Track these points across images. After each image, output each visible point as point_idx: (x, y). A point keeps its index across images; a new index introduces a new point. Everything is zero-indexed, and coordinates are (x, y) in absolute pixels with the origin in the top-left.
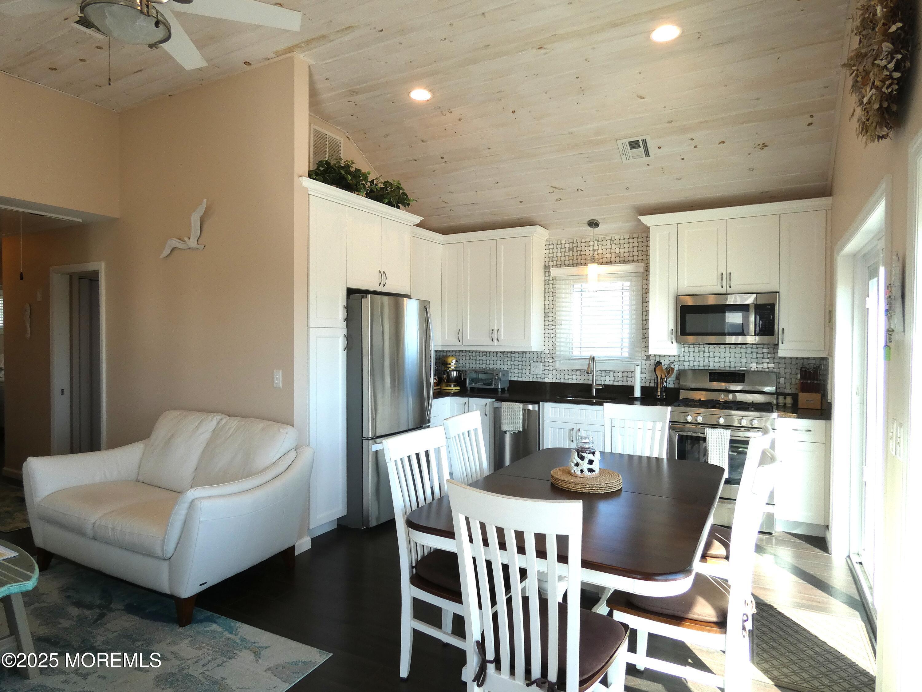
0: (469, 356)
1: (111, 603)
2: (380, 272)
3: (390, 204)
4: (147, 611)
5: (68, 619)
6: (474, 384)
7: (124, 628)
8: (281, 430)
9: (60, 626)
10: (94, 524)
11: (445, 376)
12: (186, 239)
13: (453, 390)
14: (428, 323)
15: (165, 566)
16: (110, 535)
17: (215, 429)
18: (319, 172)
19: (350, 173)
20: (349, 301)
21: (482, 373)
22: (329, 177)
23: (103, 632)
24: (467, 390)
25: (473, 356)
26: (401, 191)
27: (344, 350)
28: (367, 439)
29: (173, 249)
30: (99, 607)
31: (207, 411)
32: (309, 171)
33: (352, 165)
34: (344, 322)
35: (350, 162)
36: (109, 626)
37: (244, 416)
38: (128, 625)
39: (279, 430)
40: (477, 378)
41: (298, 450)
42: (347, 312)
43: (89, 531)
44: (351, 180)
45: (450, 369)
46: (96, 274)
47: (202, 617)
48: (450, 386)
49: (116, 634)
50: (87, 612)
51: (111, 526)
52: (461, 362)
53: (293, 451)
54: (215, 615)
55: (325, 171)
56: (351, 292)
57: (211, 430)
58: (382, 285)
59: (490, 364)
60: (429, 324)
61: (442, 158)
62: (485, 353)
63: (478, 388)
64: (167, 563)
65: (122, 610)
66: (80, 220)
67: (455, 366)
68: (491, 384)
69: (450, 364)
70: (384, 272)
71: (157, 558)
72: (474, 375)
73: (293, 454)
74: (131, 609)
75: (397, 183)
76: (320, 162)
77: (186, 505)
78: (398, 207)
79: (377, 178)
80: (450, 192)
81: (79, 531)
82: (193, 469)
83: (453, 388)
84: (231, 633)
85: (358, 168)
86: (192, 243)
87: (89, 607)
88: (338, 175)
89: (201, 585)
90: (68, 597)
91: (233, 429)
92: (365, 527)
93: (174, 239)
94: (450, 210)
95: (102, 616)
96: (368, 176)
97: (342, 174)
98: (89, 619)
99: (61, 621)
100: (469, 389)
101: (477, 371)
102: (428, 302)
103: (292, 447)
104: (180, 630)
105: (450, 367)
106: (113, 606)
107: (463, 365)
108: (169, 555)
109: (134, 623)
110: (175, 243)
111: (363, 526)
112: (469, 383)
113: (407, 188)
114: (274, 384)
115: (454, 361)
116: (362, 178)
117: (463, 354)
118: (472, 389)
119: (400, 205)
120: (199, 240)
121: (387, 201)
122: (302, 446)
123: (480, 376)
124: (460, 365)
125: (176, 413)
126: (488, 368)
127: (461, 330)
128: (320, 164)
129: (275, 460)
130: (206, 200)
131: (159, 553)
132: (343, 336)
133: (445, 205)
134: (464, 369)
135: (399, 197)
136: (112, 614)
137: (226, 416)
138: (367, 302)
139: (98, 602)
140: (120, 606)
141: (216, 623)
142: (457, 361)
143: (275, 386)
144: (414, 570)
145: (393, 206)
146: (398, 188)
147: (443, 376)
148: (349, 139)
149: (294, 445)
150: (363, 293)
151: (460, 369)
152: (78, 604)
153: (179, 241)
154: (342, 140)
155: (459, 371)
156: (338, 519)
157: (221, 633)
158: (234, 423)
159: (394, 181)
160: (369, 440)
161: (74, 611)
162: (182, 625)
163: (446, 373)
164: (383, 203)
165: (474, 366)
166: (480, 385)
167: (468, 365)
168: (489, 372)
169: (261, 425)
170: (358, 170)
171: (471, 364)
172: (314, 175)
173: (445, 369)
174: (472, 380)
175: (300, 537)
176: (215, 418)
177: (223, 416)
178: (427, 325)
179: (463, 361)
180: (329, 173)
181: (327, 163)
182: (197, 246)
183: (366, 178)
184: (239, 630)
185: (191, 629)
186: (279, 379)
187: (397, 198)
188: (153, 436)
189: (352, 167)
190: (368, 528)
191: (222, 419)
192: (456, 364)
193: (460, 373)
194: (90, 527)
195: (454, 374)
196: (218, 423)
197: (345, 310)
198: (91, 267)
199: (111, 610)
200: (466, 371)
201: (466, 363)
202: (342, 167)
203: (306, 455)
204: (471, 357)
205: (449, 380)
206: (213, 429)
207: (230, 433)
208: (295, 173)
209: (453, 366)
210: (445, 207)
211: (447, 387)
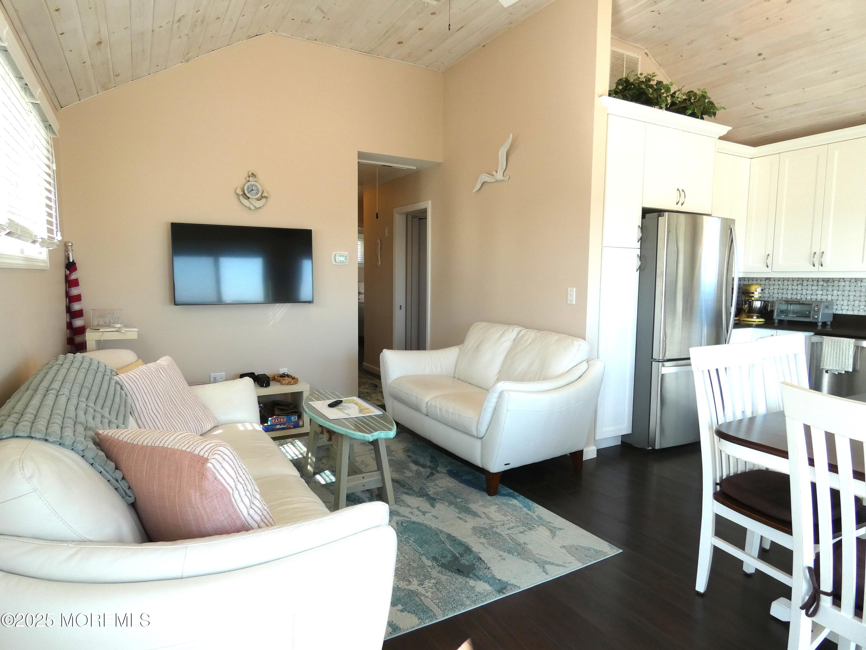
0: (779, 285)
1: (437, 467)
2: (678, 190)
3: (693, 115)
4: (463, 478)
5: (410, 471)
6: (783, 316)
7: (447, 486)
8: (575, 342)
9: (405, 475)
10: (427, 403)
11: (746, 306)
12: (494, 173)
13: (755, 321)
14: (731, 244)
15: (478, 443)
16: (438, 413)
17: (515, 339)
18: (619, 90)
19: (651, 86)
20: (644, 220)
21: (796, 304)
22: (629, 95)
23: (434, 485)
24: (774, 323)
25: (783, 285)
26: (707, 100)
27: (637, 271)
28: (658, 361)
29: (484, 182)
30: (430, 467)
31: (509, 323)
32: (609, 91)
33: (653, 78)
34: (638, 242)
35: (651, 75)
36: (437, 482)
37: (539, 329)
38: (451, 485)
39: (573, 342)
40: (788, 309)
41: (591, 363)
42: (642, 232)
43: (424, 409)
44: (652, 94)
45: (753, 299)
46: (425, 211)
47: (505, 492)
48: (752, 318)
49: (442, 489)
50: (422, 470)
51: (439, 406)
52: (767, 291)
53: (585, 362)
54: (516, 493)
55: (625, 89)
56: (646, 212)
57: (512, 340)
58: (680, 204)
59: (807, 294)
60: (733, 246)
61: (760, 55)
62: (801, 281)
63: (788, 321)
64: (480, 441)
65: (445, 473)
66: (415, 168)
67: (760, 295)
68: (808, 317)
69: (753, 293)
70: (683, 191)
71: (472, 436)
72: (784, 307)
73: (584, 366)
74: (452, 474)
75: (702, 92)
76: (619, 80)
77: (496, 395)
78: (702, 118)
79: (679, 90)
80: (766, 95)
81: (416, 408)
82: (498, 371)
83: (756, 320)
84: (530, 510)
85: (660, 80)
86: (499, 176)
87: (424, 466)
88: (637, 91)
89: (505, 465)
90: (409, 456)
91: (531, 338)
92: (650, 448)
93: (484, 174)
94: (765, 117)
95: (432, 474)
96: (671, 87)
97: (643, 88)
98: (423, 474)
99: (406, 471)
100: (776, 321)
101: (788, 302)
102: (733, 221)
103: (584, 359)
104: (489, 498)
105: (753, 297)
106: (439, 469)
107: (770, 295)
108: (482, 435)
109: (455, 484)
110: (485, 178)
111: (649, 447)
112: (778, 315)
113: (713, 96)
114: (568, 301)
115: (759, 290)
116: (663, 91)
117: (772, 282)
118: (781, 322)
119: (704, 116)
120: (504, 173)
121: (690, 112)
122: (593, 359)
123: (791, 308)
124: (765, 295)
125: (484, 324)
126: (805, 299)
127: (771, 255)
128: (620, 82)
129: (568, 369)
130: (512, 134)
131: (475, 433)
132: (636, 255)
133: (760, 111)
134: (770, 299)
135: (704, 107)
136: (439, 475)
137: (524, 328)
138: (663, 221)
139: (429, 464)
140: (444, 470)
141: (516, 499)
142: (762, 290)
143: (569, 302)
144: (718, 487)
145: (697, 117)
146: (704, 97)
147: (743, 306)
148: (648, 56)
149: (586, 357)
150: (660, 212)
151: (766, 299)
152: (416, 463)
153: (489, 175)
154: (640, 57)
155: (765, 301)
156: (623, 436)
157: (520, 508)
158: (532, 334)
159: (699, 90)
160: (659, 361)
161: (414, 467)
162: (490, 494)
163: (747, 302)
164: (685, 115)
165: (784, 296)
166: (791, 317)
167: (776, 295)
168: (805, 303)
169: (555, 337)
170: (659, 83)
171: (780, 294)
172: (614, 93)
173: (746, 299)
174: (782, 312)
175: (587, 445)
176: (515, 329)
177: (522, 328)
178: (731, 246)
179: (770, 291)
180: (629, 90)
181: (627, 81)
182: (502, 178)
183: (668, 89)
184: (536, 509)
185: (497, 499)
186: (573, 295)
187: (702, 108)
188: (466, 343)
189: (654, 80)
190: (654, 450)
191: (521, 331)
192: (761, 293)
193: (765, 304)
194: (424, 405)
195: (757, 304)
196: (518, 334)
197: (640, 230)
198: (421, 206)
199: (438, 472)
200: (773, 302)
201: (773, 293)
202: (642, 82)
203: (597, 368)
204: (781, 286)
205: (751, 311)
206: (514, 339)
207: (528, 343)
208: (596, 93)
209: (756, 295)
210: (758, 115)
211: (749, 318)
